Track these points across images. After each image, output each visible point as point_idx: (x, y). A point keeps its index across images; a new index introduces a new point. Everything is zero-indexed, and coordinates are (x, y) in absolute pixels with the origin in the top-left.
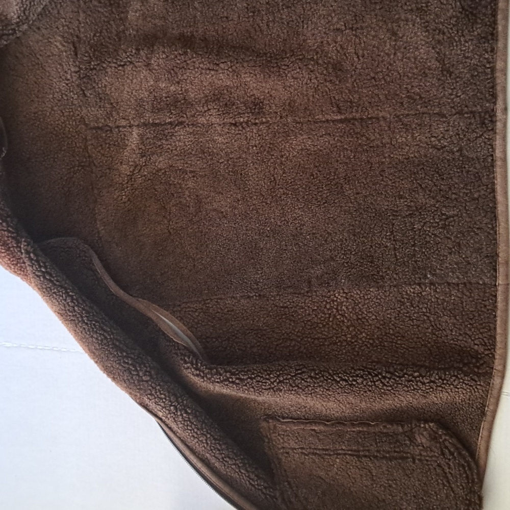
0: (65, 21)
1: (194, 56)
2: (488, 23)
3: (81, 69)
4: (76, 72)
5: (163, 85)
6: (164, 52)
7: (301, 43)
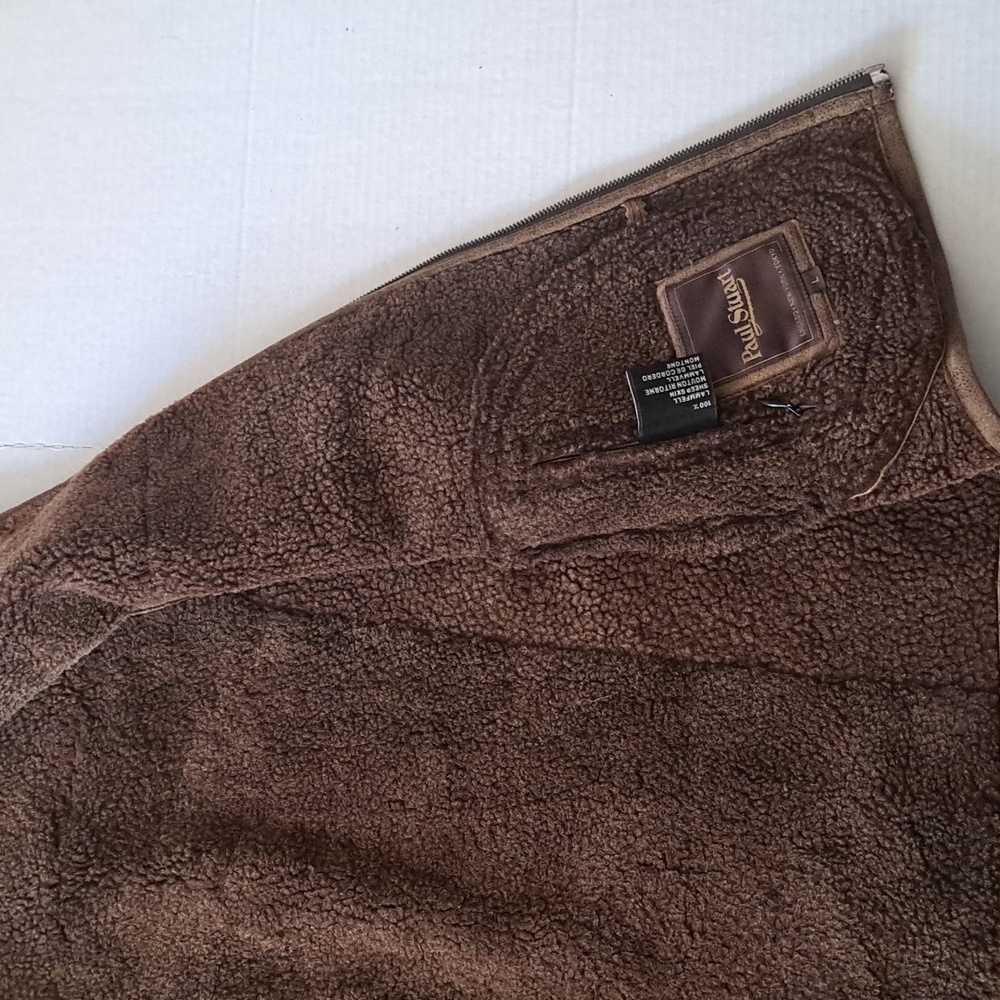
0: (42, 762)
1: (323, 882)
2: (985, 907)
3: (62, 880)
4: (51, 887)
5: (247, 936)
6: (254, 865)
7: (564, 884)
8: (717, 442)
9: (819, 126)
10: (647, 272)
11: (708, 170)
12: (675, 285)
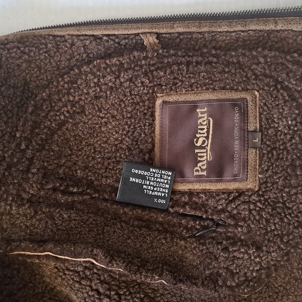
8: (161, 219)
9: (278, 31)
10: (154, 86)
11: (200, 33)
12: (169, 103)
